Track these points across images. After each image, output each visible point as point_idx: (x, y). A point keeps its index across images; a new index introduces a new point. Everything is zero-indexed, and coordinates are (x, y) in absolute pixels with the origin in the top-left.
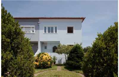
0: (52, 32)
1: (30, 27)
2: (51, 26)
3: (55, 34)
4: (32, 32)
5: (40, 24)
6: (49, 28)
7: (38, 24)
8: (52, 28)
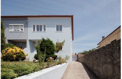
0: (41, 30)
1: (19, 26)
2: (39, 24)
3: (43, 32)
4: (20, 30)
5: (28, 23)
6: (38, 26)
7: (27, 22)
8: (41, 26)
